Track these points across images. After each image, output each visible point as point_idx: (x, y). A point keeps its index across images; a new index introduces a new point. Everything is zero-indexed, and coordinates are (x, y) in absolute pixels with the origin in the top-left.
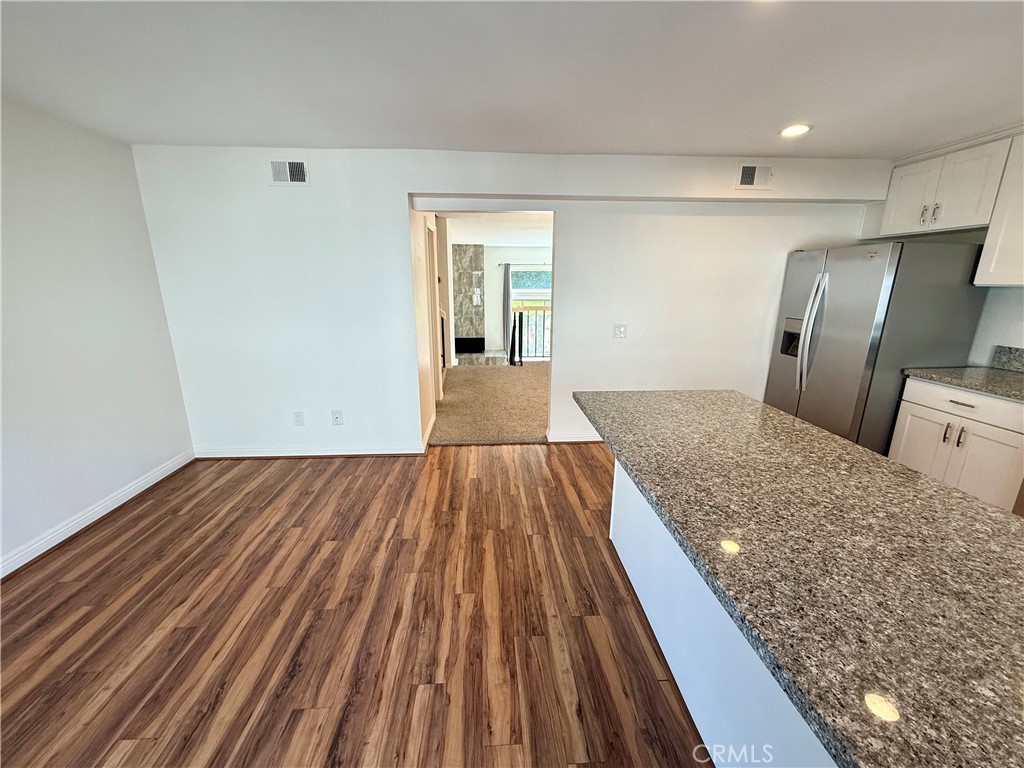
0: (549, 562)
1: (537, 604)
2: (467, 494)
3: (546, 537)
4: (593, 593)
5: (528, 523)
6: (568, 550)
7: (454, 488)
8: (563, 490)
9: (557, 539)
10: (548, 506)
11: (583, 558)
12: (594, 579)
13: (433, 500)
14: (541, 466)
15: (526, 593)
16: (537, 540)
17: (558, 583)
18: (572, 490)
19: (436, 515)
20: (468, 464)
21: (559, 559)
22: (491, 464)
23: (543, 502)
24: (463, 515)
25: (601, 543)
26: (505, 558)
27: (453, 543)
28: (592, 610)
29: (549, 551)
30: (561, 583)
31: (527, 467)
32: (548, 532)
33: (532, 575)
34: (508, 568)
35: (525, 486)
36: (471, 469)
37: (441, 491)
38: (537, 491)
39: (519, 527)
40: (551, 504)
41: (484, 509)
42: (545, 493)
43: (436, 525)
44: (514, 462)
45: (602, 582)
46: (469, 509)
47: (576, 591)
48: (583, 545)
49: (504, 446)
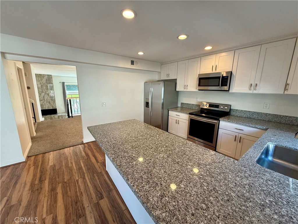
0: (85, 187)
1: (81, 205)
2: (48, 172)
3: (84, 178)
4: (102, 192)
5: (76, 175)
6: (92, 180)
7: (42, 172)
8: (90, 159)
9: (88, 177)
10: (84, 166)
11: (98, 181)
12: (102, 187)
13: (30, 181)
14: (81, 153)
15: (76, 203)
16: (80, 181)
17: (89, 193)
18: (93, 158)
19: (32, 187)
20: (49, 160)
21: (89, 184)
22: (60, 157)
23: (82, 165)
24: (47, 182)
25: (104, 173)
26: (67, 193)
27: (42, 196)
28: (102, 198)
29: (85, 183)
30: (90, 193)
31: (76, 154)
32: (85, 176)
33: (79, 194)
34: (68, 196)
35: (75, 162)
36: (50, 162)
37: (35, 175)
38: (80, 162)
39: (73, 178)
40: (86, 165)
41: (57, 176)
42: (83, 162)
43: (32, 191)
44: (70, 154)
45: (105, 186)
46: (50, 178)
47: (96, 194)
48: (98, 176)
49: (65, 149)
